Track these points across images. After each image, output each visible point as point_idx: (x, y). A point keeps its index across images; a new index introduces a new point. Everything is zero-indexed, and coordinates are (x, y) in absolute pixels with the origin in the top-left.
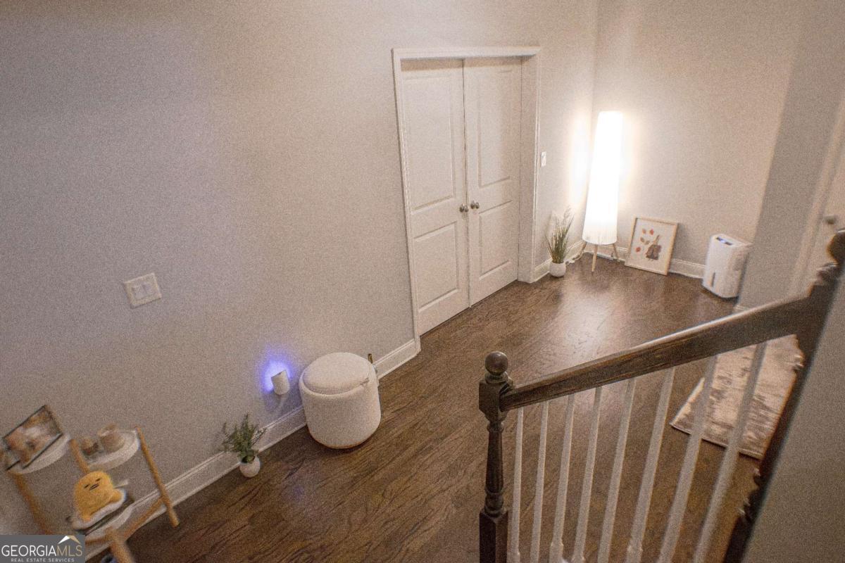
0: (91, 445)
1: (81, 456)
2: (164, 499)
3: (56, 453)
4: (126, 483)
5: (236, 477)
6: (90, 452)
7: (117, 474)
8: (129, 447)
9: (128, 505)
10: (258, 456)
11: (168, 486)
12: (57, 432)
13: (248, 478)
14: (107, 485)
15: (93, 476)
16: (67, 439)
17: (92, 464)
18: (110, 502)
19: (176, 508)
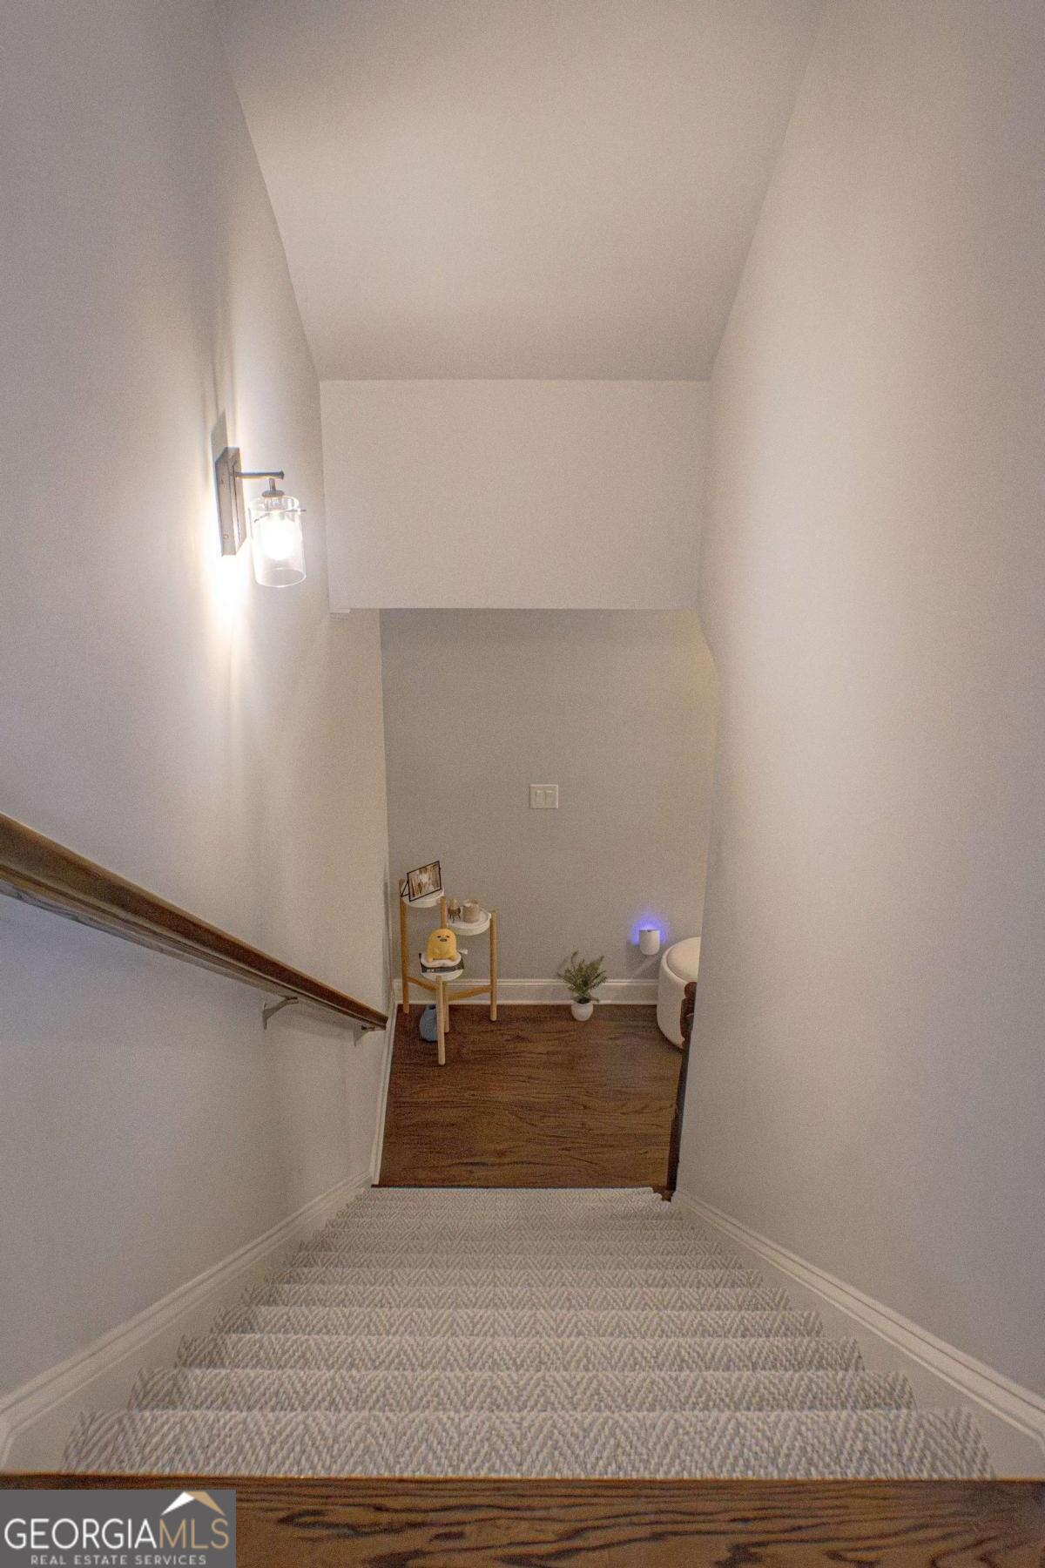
0: (455, 908)
1: (446, 913)
2: (491, 990)
3: (430, 902)
4: (466, 952)
5: (564, 1012)
6: (454, 914)
7: (463, 940)
8: (480, 926)
9: (459, 968)
10: (594, 1006)
11: (502, 983)
12: (438, 885)
13: (575, 1020)
14: (451, 946)
15: (445, 932)
16: (442, 894)
17: (449, 923)
18: (450, 959)
19: (499, 1007)
